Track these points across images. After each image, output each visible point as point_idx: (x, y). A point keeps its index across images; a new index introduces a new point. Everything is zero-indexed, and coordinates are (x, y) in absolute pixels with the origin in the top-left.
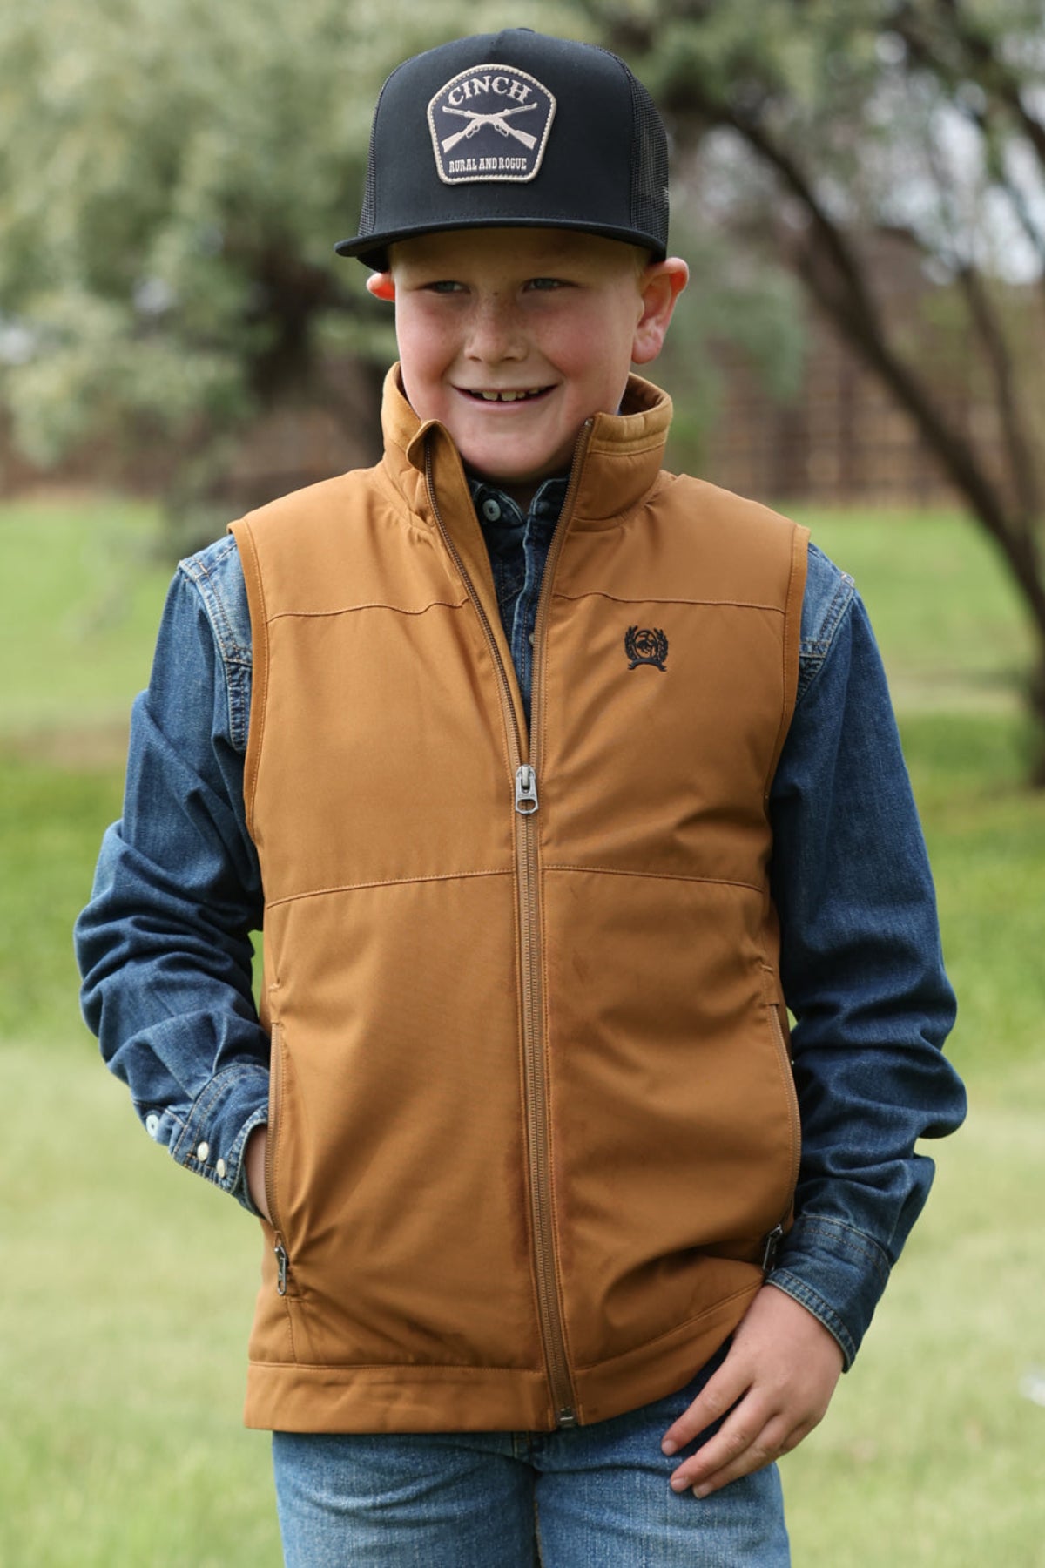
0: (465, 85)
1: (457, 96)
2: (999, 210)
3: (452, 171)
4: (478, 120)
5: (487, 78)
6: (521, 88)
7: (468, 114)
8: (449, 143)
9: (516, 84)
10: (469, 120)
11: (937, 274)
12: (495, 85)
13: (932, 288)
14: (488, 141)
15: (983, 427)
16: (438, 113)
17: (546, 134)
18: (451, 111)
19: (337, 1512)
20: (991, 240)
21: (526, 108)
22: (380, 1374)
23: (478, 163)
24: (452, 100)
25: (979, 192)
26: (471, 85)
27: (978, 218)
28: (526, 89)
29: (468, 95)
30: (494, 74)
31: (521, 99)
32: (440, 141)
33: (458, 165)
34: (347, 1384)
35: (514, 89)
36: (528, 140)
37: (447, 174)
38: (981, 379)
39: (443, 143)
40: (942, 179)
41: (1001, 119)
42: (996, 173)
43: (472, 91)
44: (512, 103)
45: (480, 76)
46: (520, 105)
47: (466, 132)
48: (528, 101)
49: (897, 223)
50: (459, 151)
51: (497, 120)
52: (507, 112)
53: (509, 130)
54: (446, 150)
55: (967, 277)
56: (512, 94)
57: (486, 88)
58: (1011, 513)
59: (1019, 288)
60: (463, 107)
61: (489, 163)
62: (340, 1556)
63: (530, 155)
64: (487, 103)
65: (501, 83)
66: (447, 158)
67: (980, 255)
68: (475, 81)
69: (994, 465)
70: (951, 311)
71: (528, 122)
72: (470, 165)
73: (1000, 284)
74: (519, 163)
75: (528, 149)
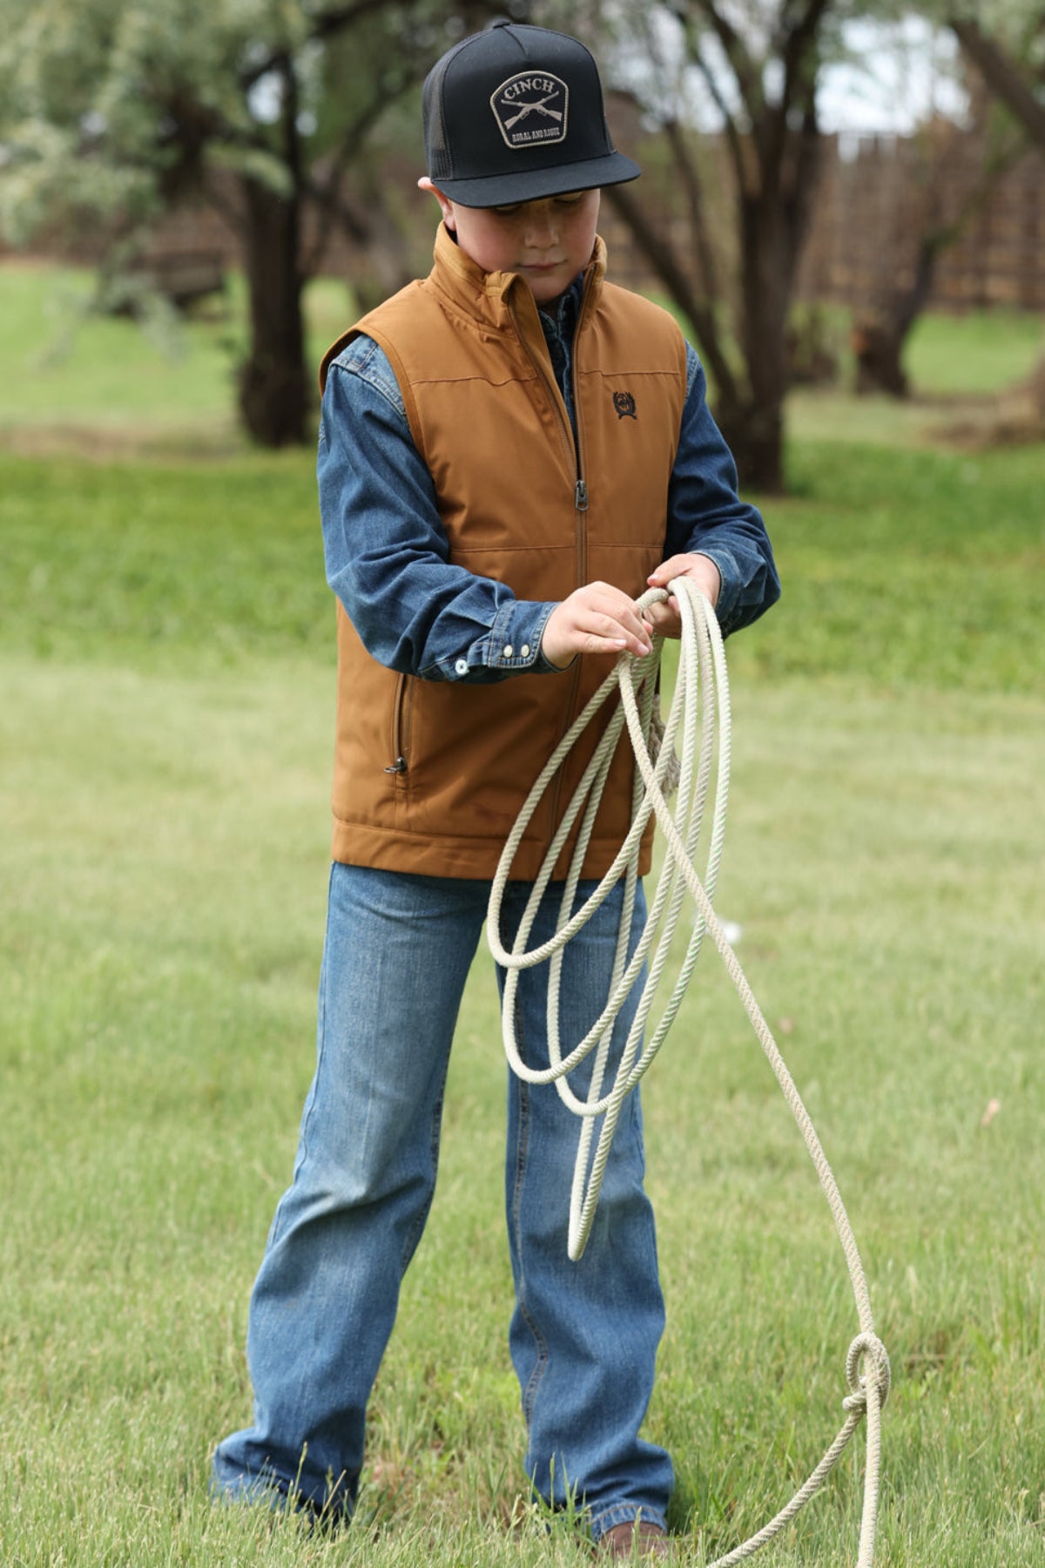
0: (515, 86)
1: (510, 93)
2: (695, 81)
3: (515, 140)
4: (527, 108)
5: (529, 80)
6: (548, 84)
7: (520, 104)
8: (510, 123)
9: (546, 81)
10: (521, 108)
11: (651, 125)
12: (534, 84)
13: (647, 135)
14: (534, 121)
15: (680, 235)
16: (497, 102)
17: (566, 109)
18: (508, 102)
19: (388, 918)
20: (688, 103)
21: (553, 96)
22: (448, 842)
23: (531, 134)
24: (507, 95)
25: (681, 68)
26: (519, 86)
27: (680, 87)
28: (552, 84)
29: (518, 92)
30: (532, 77)
31: (550, 91)
32: (503, 121)
33: (518, 137)
34: (427, 845)
35: (545, 85)
36: (557, 115)
37: (512, 143)
38: (680, 203)
39: (506, 123)
40: (656, 60)
41: (697, 16)
42: (694, 56)
43: (520, 90)
44: (546, 94)
45: (524, 79)
46: (549, 94)
47: (520, 115)
48: (553, 91)
49: (623, 88)
50: (518, 128)
51: (538, 106)
52: (544, 100)
53: (547, 111)
54: (508, 127)
55: (671, 127)
56: (544, 89)
57: (529, 87)
58: (699, 298)
59: (709, 136)
60: (517, 99)
61: (538, 134)
62: (384, 945)
63: (560, 124)
64: (531, 96)
65: (537, 82)
66: (510, 133)
67: (681, 113)
68: (521, 83)
69: (687, 263)
70: (660, 152)
71: (555, 104)
72: (525, 136)
73: (695, 134)
74: (554, 131)
75: (558, 121)
